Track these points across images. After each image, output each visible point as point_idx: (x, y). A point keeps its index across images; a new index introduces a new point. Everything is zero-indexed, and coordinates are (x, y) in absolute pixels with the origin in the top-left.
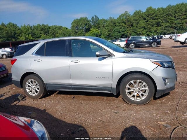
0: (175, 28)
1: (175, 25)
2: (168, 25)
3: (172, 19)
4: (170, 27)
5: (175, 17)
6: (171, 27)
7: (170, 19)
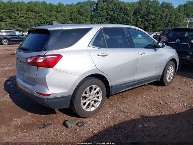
0: (20, 25)
1: (19, 23)
2: (12, 21)
3: (15, 16)
4: (14, 24)
5: (18, 14)
6: (16, 24)
7: (14, 16)
